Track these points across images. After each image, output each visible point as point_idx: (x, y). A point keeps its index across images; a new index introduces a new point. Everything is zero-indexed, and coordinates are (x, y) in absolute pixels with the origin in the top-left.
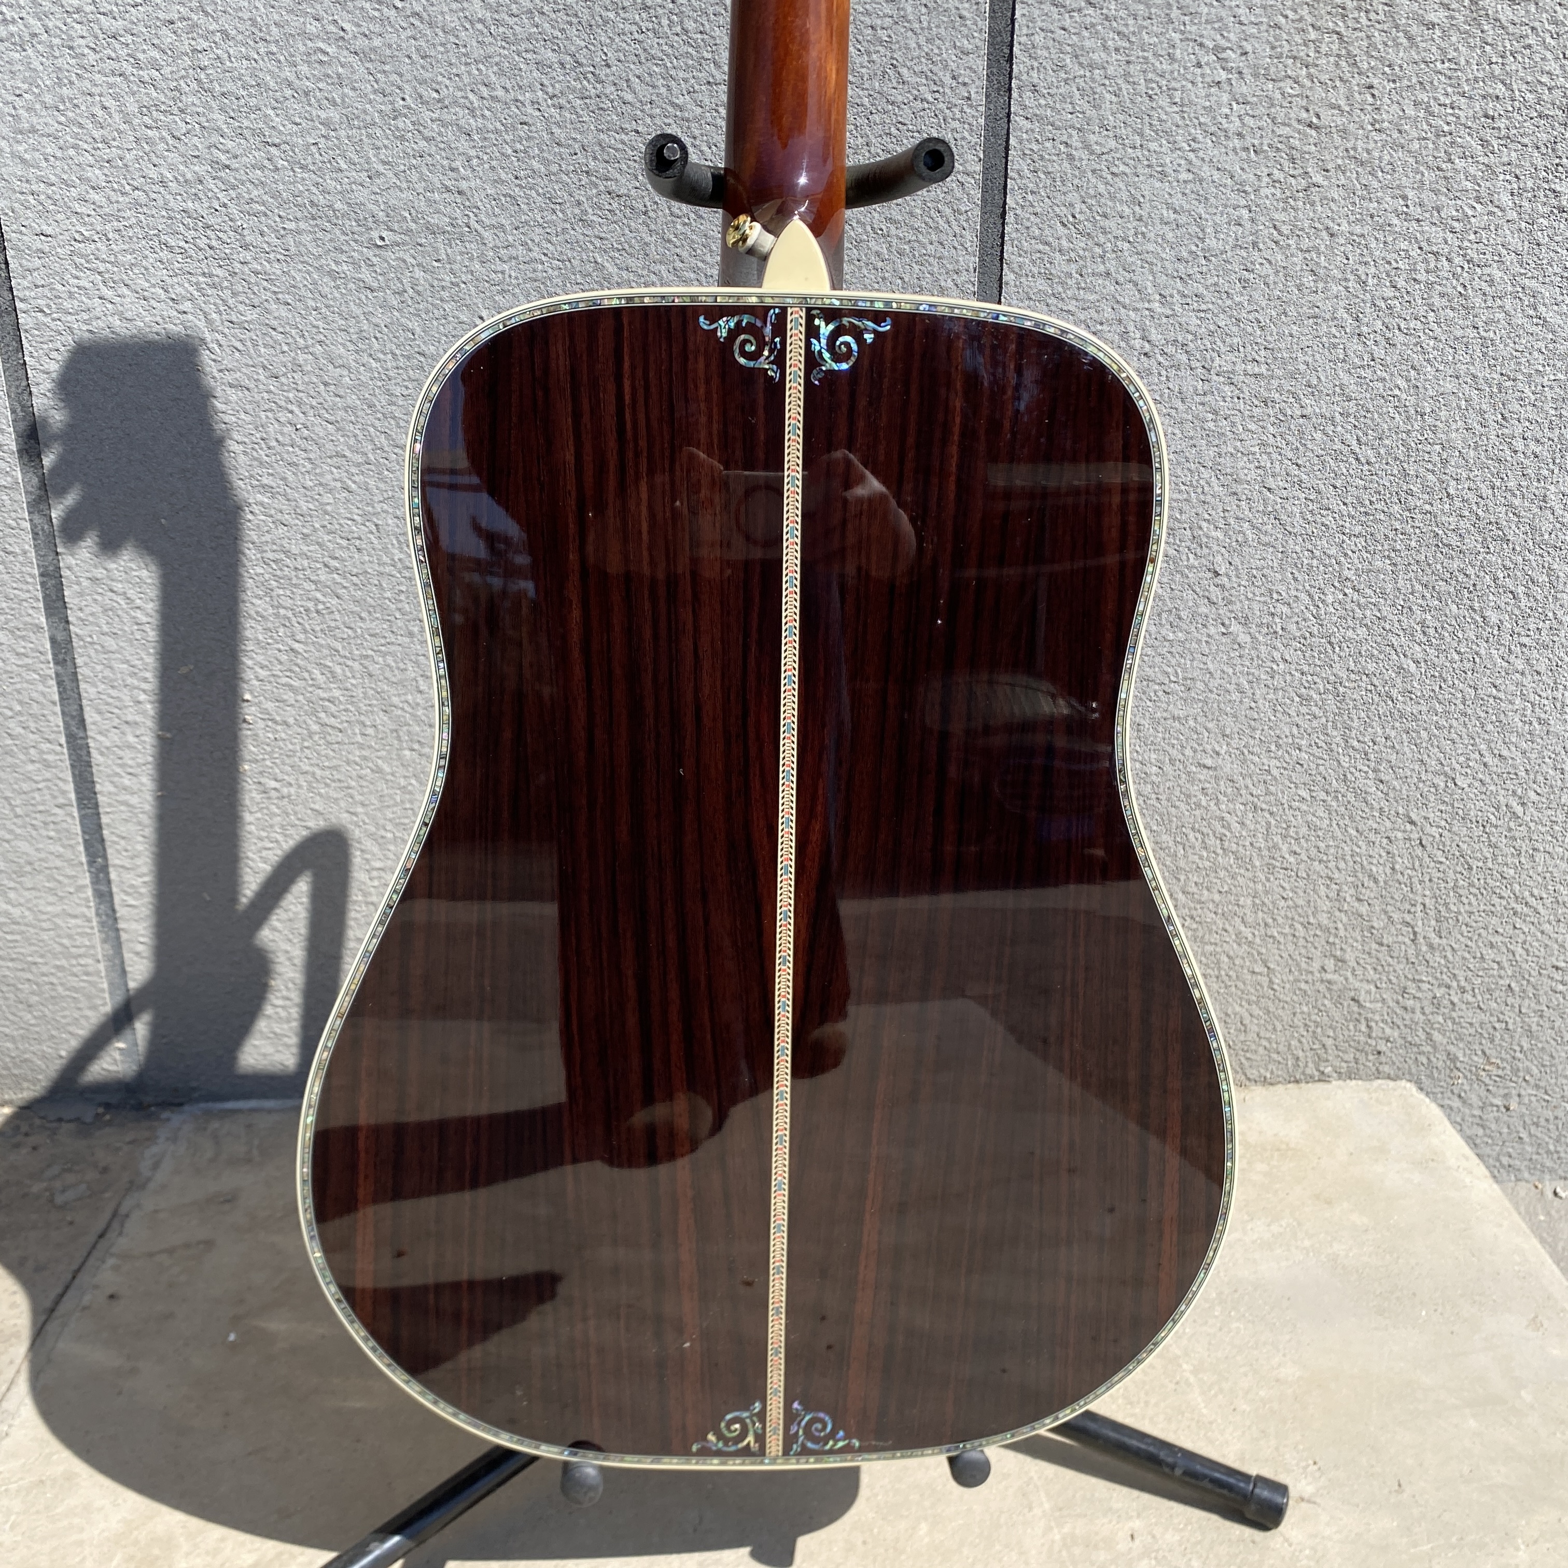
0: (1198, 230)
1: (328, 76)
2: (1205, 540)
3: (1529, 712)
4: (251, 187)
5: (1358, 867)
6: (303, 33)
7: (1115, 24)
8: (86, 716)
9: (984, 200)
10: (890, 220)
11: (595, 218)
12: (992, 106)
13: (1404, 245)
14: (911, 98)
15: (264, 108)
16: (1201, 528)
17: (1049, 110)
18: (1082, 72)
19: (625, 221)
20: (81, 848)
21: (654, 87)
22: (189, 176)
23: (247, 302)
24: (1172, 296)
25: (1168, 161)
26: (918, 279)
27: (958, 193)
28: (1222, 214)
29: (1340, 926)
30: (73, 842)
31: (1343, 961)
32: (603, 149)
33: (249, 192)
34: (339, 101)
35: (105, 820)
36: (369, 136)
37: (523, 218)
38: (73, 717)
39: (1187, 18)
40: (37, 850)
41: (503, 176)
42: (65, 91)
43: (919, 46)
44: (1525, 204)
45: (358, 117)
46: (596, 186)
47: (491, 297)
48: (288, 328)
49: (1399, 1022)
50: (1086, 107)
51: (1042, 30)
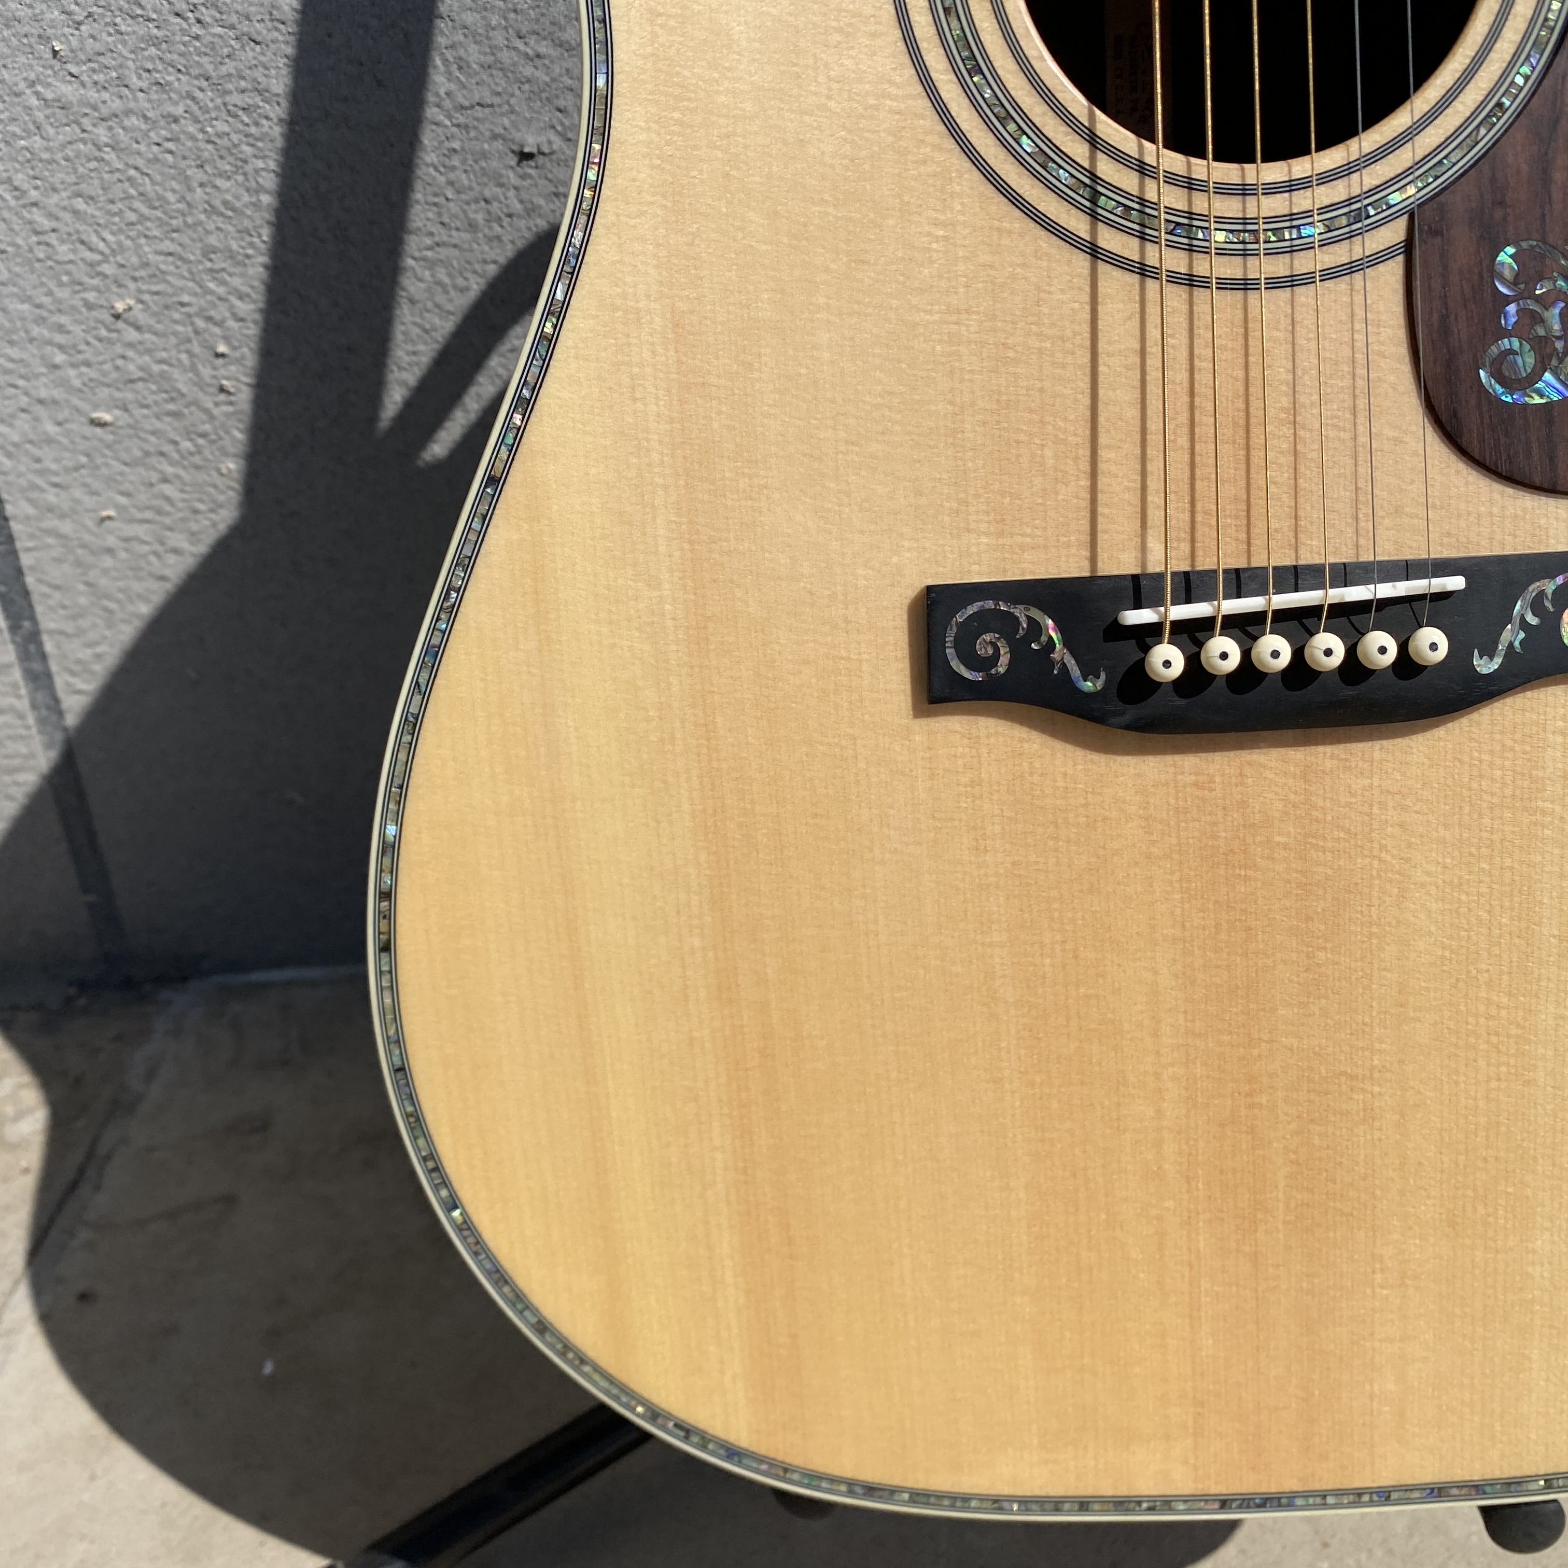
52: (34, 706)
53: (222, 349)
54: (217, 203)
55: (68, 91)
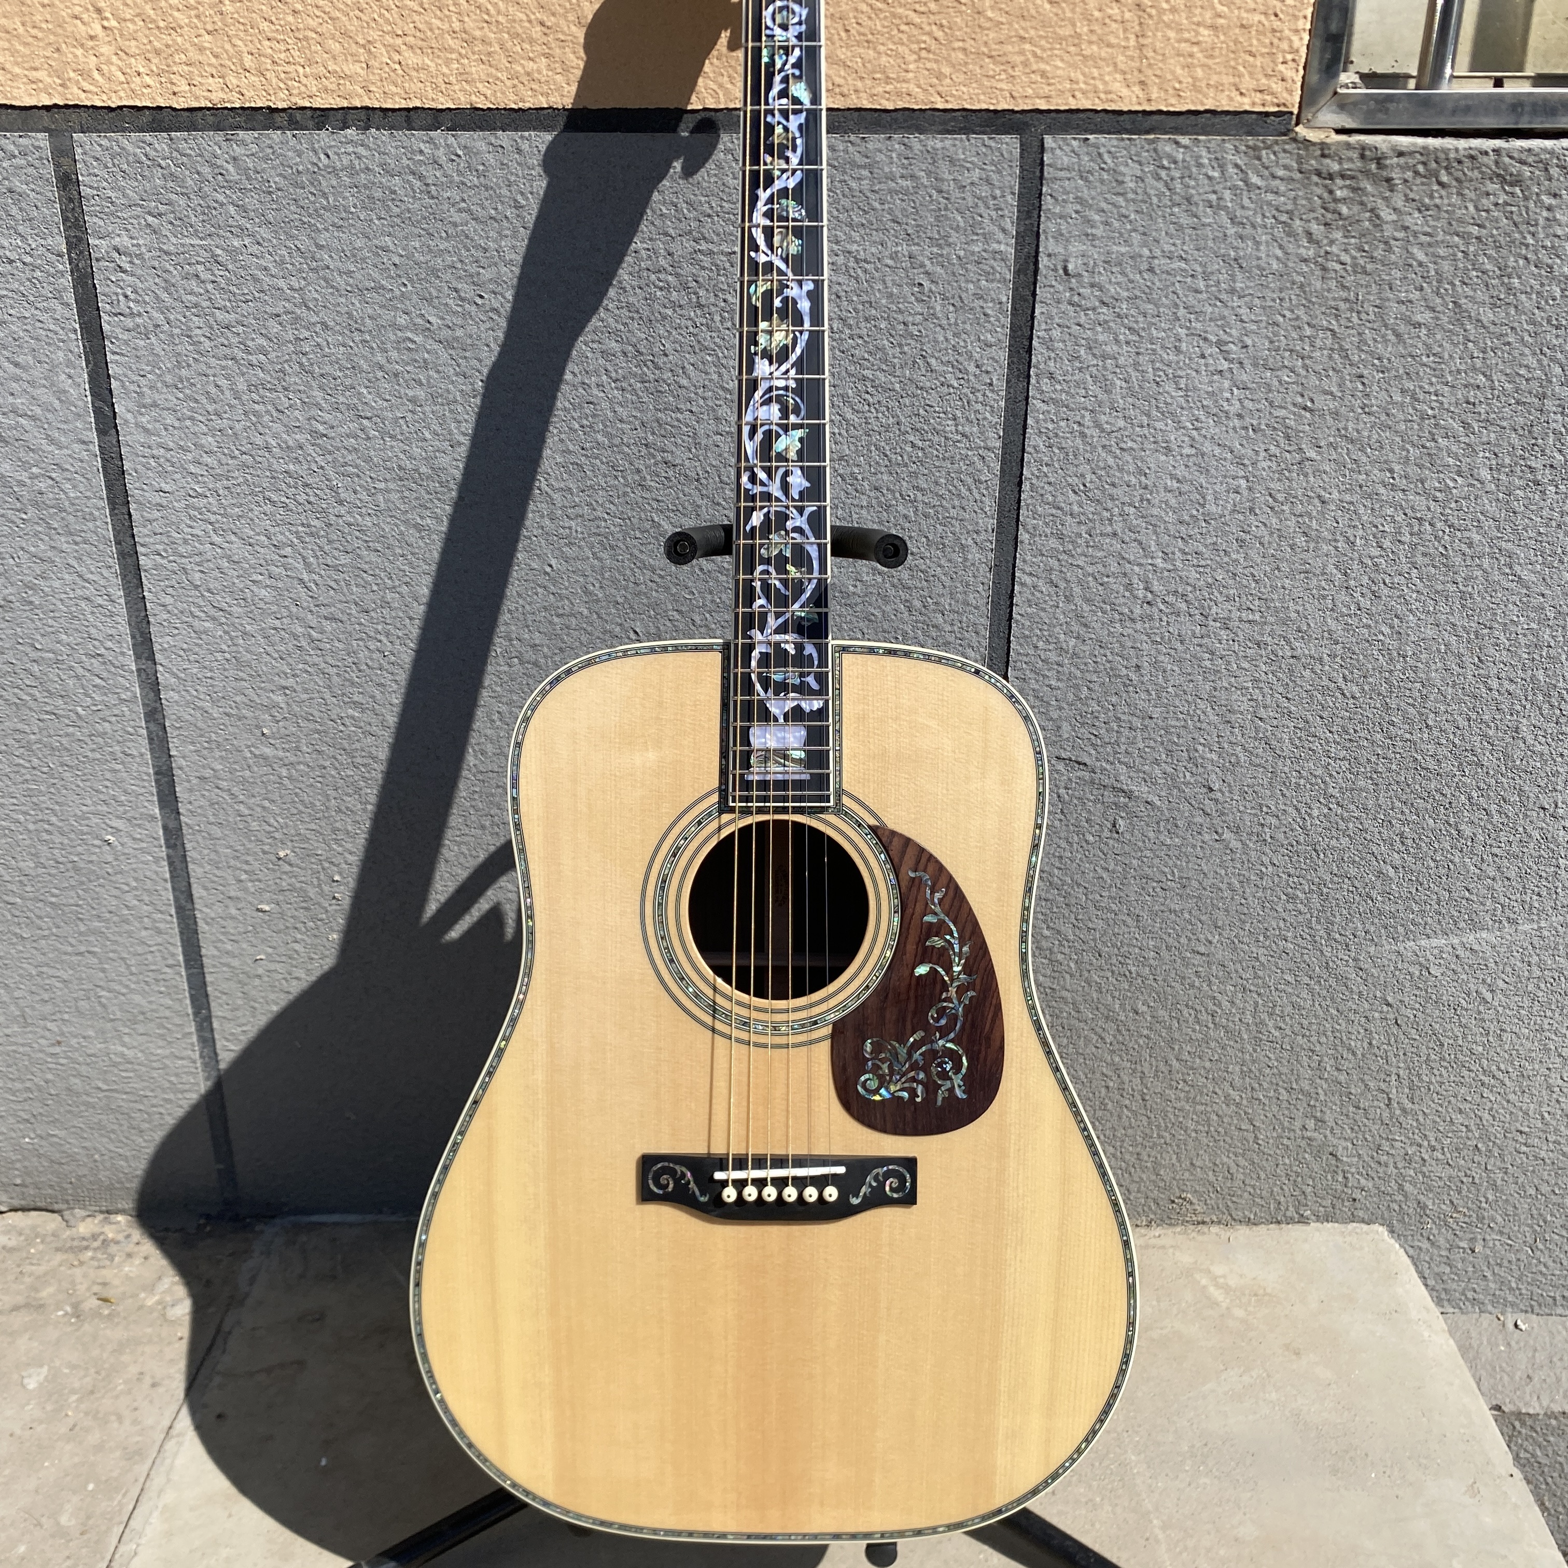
0: (1199, 497)
1: (416, 361)
2: (1200, 761)
3: (1499, 913)
4: (346, 452)
5: (1337, 1042)
6: (395, 326)
7: (1126, 321)
8: (194, 892)
9: (1002, 470)
10: (918, 488)
11: (653, 484)
12: (1012, 391)
13: (1390, 511)
14: (938, 384)
15: (357, 387)
16: (1197, 751)
17: (1064, 394)
18: (1096, 362)
19: (679, 486)
20: (188, 1001)
21: (707, 373)
22: (291, 443)
23: (342, 548)
24: (1173, 553)
25: (1172, 438)
26: (942, 538)
27: (979, 465)
28: (1221, 483)
29: (1320, 1091)
30: (180, 996)
31: (1324, 1122)
32: (660, 425)
33: (343, 457)
34: (424, 381)
35: (209, 978)
36: (451, 411)
37: (589, 483)
38: (182, 892)
39: (1192, 316)
40: (150, 1002)
41: (571, 447)
42: (184, 372)
43: (947, 340)
44: (1503, 477)
45: (441, 396)
46: (654, 457)
47: (560, 549)
48: (377, 571)
49: (1374, 1175)
50: (1099, 392)
51: (1059, 325)
52: (202, 1056)
53: (337, 878)
54: (343, 808)
55: (268, 751)
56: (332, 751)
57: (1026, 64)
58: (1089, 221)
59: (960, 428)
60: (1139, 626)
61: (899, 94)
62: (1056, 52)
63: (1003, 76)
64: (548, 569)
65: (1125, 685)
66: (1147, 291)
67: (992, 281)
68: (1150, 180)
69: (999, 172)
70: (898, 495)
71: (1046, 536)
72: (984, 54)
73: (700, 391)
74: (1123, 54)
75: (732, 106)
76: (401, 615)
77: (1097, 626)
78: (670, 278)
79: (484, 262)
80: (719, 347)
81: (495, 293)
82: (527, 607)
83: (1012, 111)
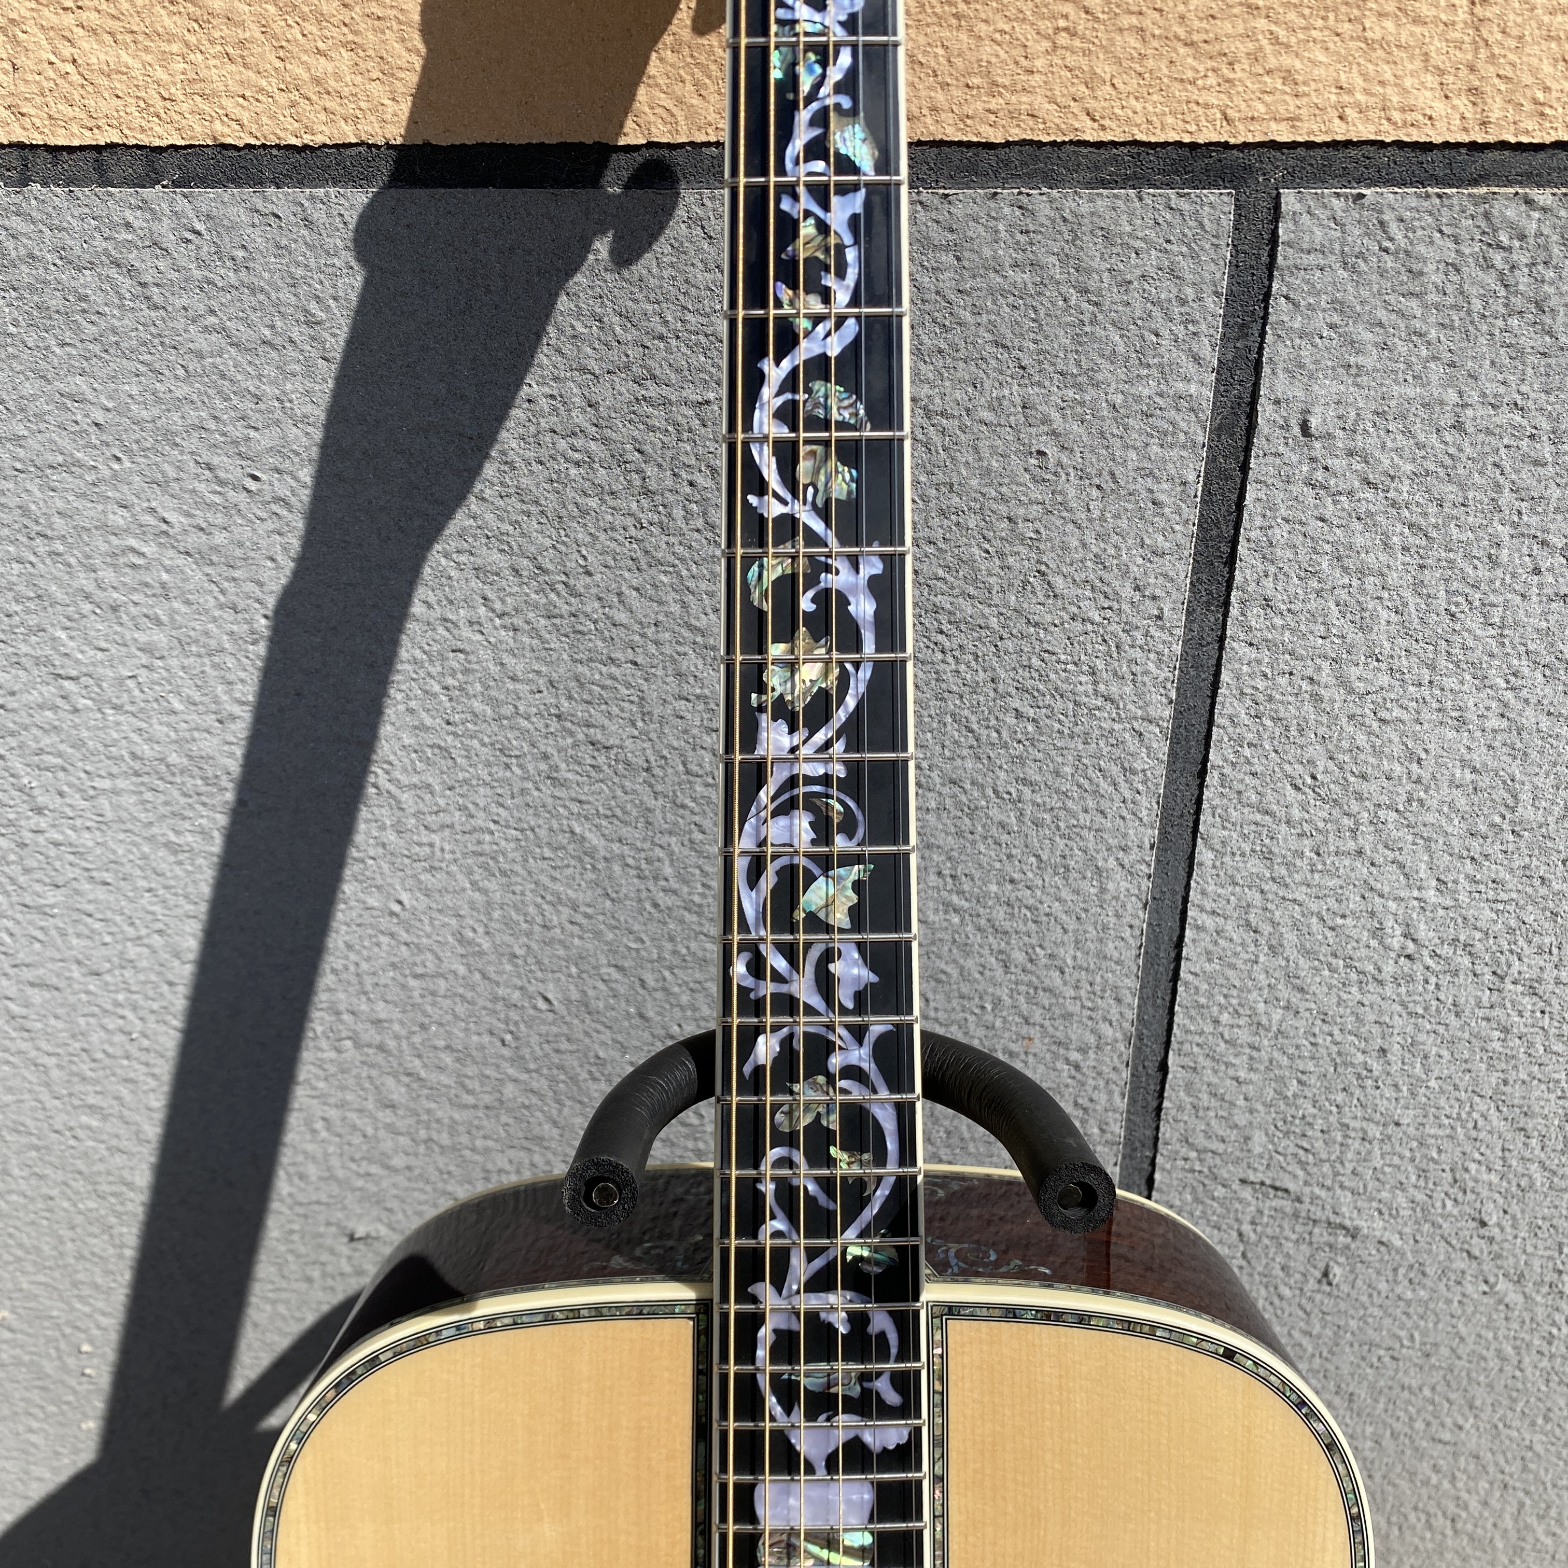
0: (1506, 795)
1: (147, 585)
2: (1471, 1184)
4: (39, 733)
6: (103, 527)
7: (1406, 513)
9: (1172, 754)
10: (1025, 781)
11: (570, 776)
12: (1195, 627)
14: (1066, 617)
15: (51, 630)
16: (1466, 1170)
17: (1287, 633)
18: (1347, 581)
19: (616, 780)
21: (661, 603)
23: (47, 880)
24: (1455, 882)
25: (1471, 704)
26: (1064, 857)
27: (1132, 743)
28: (1547, 775)
32: (582, 685)
33: (36, 740)
34: (164, 619)
36: (215, 666)
37: (461, 776)
39: (1524, 504)
41: (428, 721)
43: (1084, 545)
45: (196, 641)
46: (571, 734)
47: (415, 876)
48: (109, 914)
50: (1349, 629)
51: (1287, 521)
53: (85, 1348)
56: (60, 1176)
57: (1255, 57)
58: (1352, 342)
59: (1102, 687)
60: (1389, 990)
61: (1014, 115)
62: (1314, 33)
63: (1212, 80)
64: (396, 908)
65: (1359, 1076)
66: (1448, 462)
67: (1171, 446)
68: (1471, 270)
69: (1194, 256)
70: (989, 792)
71: (1243, 855)
72: (1177, 38)
73: (650, 631)
74: (1443, 36)
75: (701, 138)
76: (153, 978)
77: (1321, 991)
78: (593, 446)
79: (256, 419)
80: (682, 560)
81: (278, 471)
82: (364, 966)
83: (1226, 145)
